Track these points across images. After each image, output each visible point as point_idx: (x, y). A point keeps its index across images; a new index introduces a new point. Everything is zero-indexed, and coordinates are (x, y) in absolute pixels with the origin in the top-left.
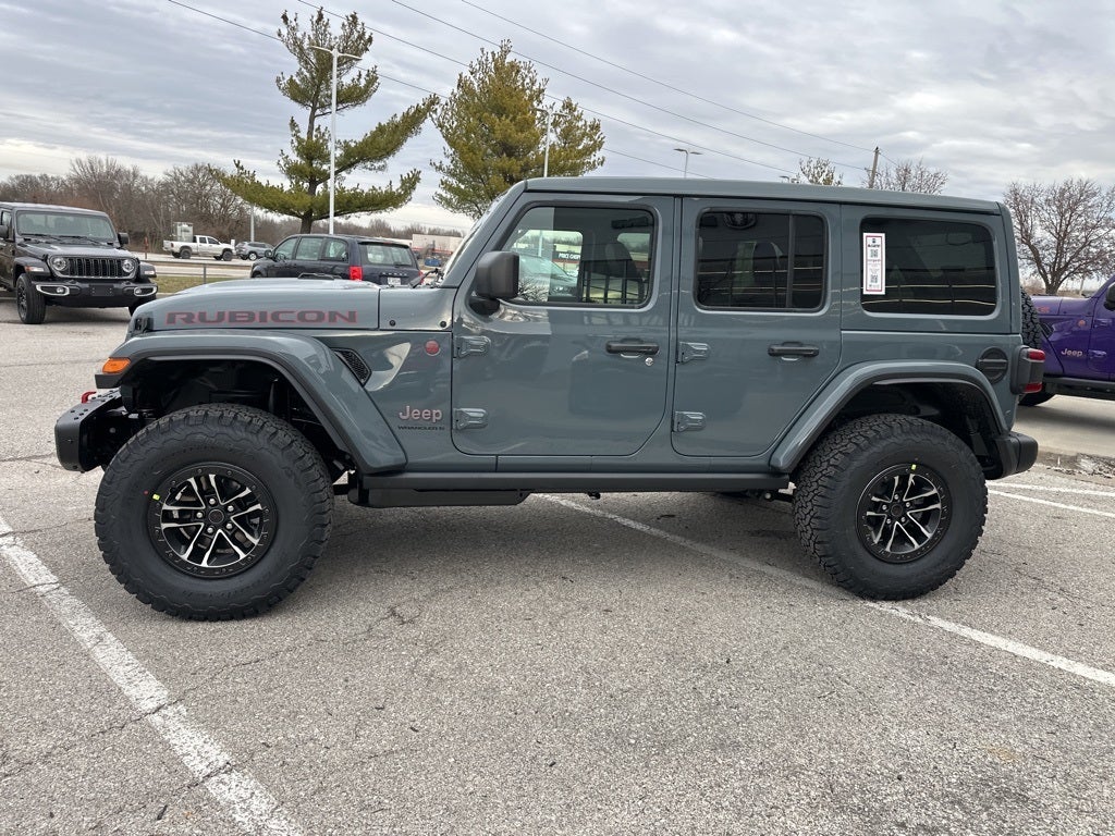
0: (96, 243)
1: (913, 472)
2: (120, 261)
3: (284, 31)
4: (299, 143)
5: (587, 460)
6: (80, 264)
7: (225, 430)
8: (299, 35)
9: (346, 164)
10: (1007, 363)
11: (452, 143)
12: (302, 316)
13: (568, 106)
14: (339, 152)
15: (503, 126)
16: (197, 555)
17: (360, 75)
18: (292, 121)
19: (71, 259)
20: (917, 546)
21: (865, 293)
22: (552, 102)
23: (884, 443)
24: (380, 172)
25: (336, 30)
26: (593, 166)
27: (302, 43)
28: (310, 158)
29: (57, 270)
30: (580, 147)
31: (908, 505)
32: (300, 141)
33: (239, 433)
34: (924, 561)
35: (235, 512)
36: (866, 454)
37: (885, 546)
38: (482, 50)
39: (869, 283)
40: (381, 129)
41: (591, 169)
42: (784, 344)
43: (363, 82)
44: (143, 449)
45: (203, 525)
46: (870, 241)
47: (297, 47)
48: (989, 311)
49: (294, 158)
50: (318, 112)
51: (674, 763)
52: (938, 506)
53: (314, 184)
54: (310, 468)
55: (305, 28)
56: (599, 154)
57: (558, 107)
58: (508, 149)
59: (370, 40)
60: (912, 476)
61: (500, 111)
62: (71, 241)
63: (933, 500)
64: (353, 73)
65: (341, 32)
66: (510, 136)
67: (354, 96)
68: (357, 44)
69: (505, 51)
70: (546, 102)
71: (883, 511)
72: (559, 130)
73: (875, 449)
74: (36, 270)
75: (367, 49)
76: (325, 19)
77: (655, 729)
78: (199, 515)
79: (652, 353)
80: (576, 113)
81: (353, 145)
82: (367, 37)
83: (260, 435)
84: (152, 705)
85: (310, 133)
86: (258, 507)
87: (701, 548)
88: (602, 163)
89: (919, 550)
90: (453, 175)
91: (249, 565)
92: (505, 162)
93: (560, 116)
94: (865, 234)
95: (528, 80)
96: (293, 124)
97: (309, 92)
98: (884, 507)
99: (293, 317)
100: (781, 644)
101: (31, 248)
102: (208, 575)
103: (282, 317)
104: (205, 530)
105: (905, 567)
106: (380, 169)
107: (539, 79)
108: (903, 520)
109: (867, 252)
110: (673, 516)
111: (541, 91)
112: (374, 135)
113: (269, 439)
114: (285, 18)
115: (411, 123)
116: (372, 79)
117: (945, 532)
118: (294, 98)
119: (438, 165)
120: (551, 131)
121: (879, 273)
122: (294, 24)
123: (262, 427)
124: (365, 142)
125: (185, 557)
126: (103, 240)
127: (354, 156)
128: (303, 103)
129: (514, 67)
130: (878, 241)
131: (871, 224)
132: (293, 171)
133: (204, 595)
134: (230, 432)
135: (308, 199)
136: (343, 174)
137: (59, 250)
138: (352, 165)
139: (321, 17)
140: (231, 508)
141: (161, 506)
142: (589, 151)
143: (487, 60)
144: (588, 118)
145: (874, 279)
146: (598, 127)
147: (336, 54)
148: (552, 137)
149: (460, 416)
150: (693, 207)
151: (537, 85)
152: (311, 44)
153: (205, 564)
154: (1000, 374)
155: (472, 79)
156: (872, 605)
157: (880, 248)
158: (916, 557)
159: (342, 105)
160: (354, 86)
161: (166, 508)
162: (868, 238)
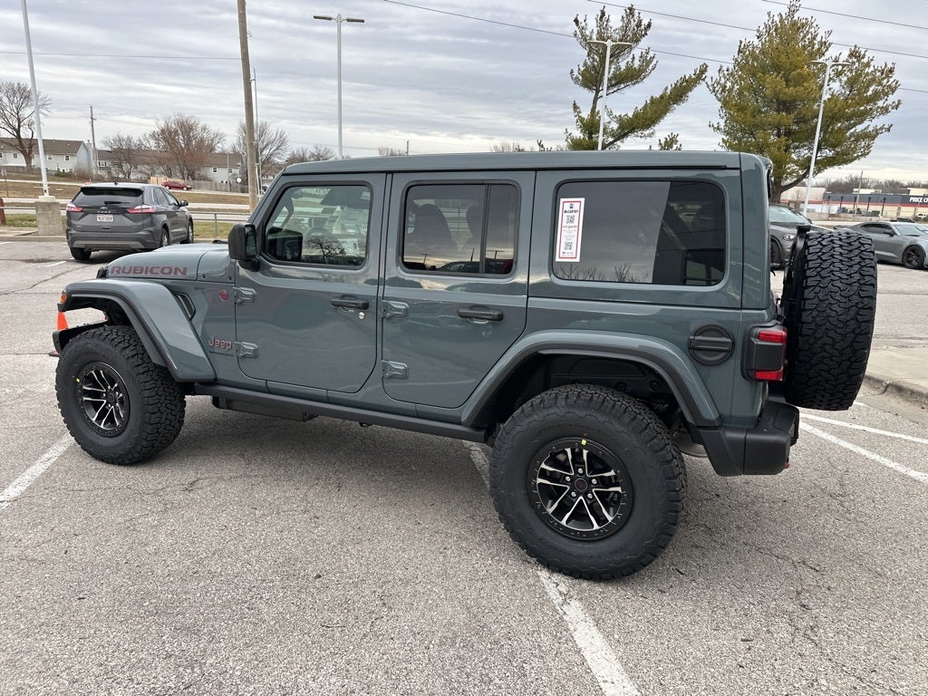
1: (585, 447)
3: (578, 32)
4: (582, 121)
5: (323, 393)
8: (588, 33)
9: (621, 134)
10: (733, 343)
11: (725, 104)
12: (162, 270)
13: (855, 54)
14: (615, 126)
15: (773, 82)
16: (99, 419)
17: (634, 58)
18: (575, 104)
20: (596, 527)
21: (557, 259)
24: (648, 139)
25: (616, 22)
26: (885, 110)
27: (591, 38)
30: (870, 93)
31: (594, 481)
32: (581, 119)
34: (602, 544)
37: (561, 518)
38: (769, 14)
39: (562, 250)
40: (653, 101)
41: (882, 113)
42: (471, 308)
43: (637, 64)
45: (105, 401)
46: (567, 207)
47: (586, 42)
48: (713, 281)
49: (578, 134)
52: (619, 489)
55: (592, 26)
56: (892, 99)
57: (843, 58)
58: (785, 105)
59: (649, 26)
60: (585, 452)
61: (777, 67)
64: (629, 58)
65: (621, 24)
66: (781, 91)
67: (631, 76)
68: (635, 31)
69: (793, 10)
70: (830, 54)
71: (566, 482)
72: (845, 79)
75: (646, 34)
76: (606, 16)
78: (104, 394)
80: (865, 60)
81: (626, 118)
82: (645, 22)
85: (592, 112)
86: (122, 394)
88: (897, 107)
89: (597, 531)
90: (730, 134)
91: (120, 432)
92: (787, 119)
93: (845, 65)
94: (562, 200)
95: (809, 37)
96: (575, 107)
97: (591, 79)
98: (568, 479)
102: (103, 433)
103: (154, 271)
104: (106, 404)
105: (580, 545)
106: (650, 135)
107: (821, 33)
108: (590, 495)
109: (563, 219)
111: (824, 45)
112: (645, 107)
113: (121, 352)
114: (576, 21)
115: (679, 93)
116: (647, 60)
118: (584, 85)
119: (716, 126)
121: (574, 240)
122: (583, 24)
124: (636, 115)
125: (94, 419)
127: (629, 127)
128: (590, 88)
129: (797, 27)
130: (576, 206)
136: (618, 143)
138: (625, 135)
139: (603, 14)
140: (117, 393)
141: (82, 386)
142: (876, 96)
143: (773, 22)
145: (569, 246)
146: (891, 71)
147: (609, 43)
148: (835, 88)
149: (239, 348)
150: (401, 182)
151: (818, 38)
152: (597, 39)
153: (102, 426)
154: (722, 355)
155: (756, 42)
156: (544, 574)
157: (577, 214)
158: (592, 538)
159: (622, 86)
160: (629, 68)
161: (85, 388)
162: (565, 204)
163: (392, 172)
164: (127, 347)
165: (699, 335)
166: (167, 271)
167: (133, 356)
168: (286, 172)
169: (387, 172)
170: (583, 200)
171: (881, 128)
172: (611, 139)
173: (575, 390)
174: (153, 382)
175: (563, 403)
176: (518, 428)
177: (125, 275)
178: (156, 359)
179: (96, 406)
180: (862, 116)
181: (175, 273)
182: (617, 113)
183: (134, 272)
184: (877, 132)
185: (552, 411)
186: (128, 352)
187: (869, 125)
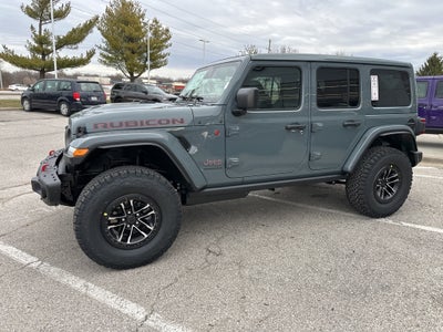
1: (391, 168)
4: (35, 37)
7: (139, 179)
9: (60, 45)
10: (415, 124)
11: (106, 37)
12: (160, 122)
13: (155, 21)
14: (56, 41)
15: (129, 30)
16: (125, 239)
17: (63, 6)
18: (32, 26)
20: (391, 196)
21: (372, 99)
22: (149, 19)
23: (383, 158)
26: (167, 47)
28: (41, 44)
30: (161, 39)
31: (387, 181)
32: (36, 35)
33: (145, 179)
34: (393, 201)
35: (140, 216)
37: (381, 197)
39: (373, 95)
40: (74, 30)
42: (348, 122)
43: (64, 9)
44: (99, 193)
45: (125, 224)
46: (373, 79)
48: (409, 104)
49: (33, 43)
50: (43, 22)
52: (398, 180)
53: (44, 55)
56: (169, 42)
57: (151, 22)
58: (131, 39)
61: (126, 22)
63: (396, 178)
64: (60, 4)
66: (132, 34)
67: (60, 15)
70: (146, 19)
71: (380, 184)
72: (152, 31)
78: (124, 220)
80: (159, 24)
81: (62, 37)
85: (40, 32)
86: (153, 212)
88: (171, 45)
92: (131, 45)
93: (152, 25)
94: (371, 76)
95: (137, 10)
96: (32, 28)
97: (37, 13)
99: (156, 122)
103: (151, 123)
105: (388, 204)
107: (142, 10)
109: (372, 84)
111: (143, 15)
117: (400, 189)
120: (149, 32)
121: (376, 92)
124: (68, 36)
125: (120, 240)
130: (376, 79)
131: (373, 72)
132: (33, 50)
135: (43, 62)
136: (59, 50)
138: (62, 47)
141: (108, 218)
142: (166, 40)
144: (164, 27)
145: (375, 94)
146: (168, 30)
148: (150, 34)
150: (316, 66)
153: (129, 243)
157: (376, 83)
160: (60, 11)
161: (110, 218)
163: (310, 62)
165: (410, 123)
166: (164, 122)
170: (377, 76)
171: (166, 54)
177: (113, 129)
179: (118, 230)
180: (160, 48)
181: (173, 123)
183: (127, 126)
187: (162, 53)
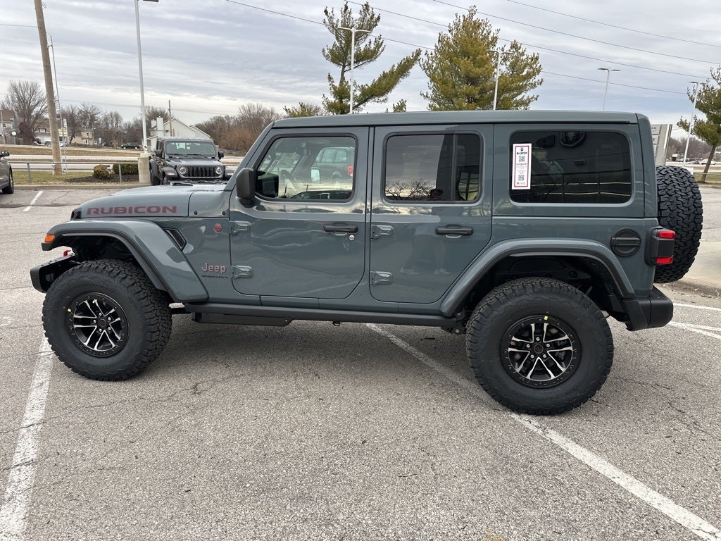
0: (205, 158)
1: (546, 321)
2: (214, 168)
3: (327, 21)
4: (334, 89)
5: (315, 301)
6: (193, 171)
7: (98, 275)
8: (335, 21)
9: (363, 100)
10: (640, 241)
11: (433, 79)
12: (149, 210)
13: (515, 46)
14: (358, 93)
15: (465, 64)
16: (92, 343)
17: (370, 42)
18: (329, 76)
19: (188, 167)
20: (553, 377)
21: (513, 188)
22: (502, 46)
23: (518, 299)
24: (383, 103)
25: (356, 16)
26: (534, 86)
27: (337, 25)
28: (341, 99)
29: (182, 174)
30: (525, 73)
31: (548, 345)
32: (334, 88)
33: (105, 277)
34: (559, 389)
35: (112, 320)
36: (503, 306)
37: (527, 374)
38: (456, 15)
39: (517, 181)
40: (385, 75)
41: (532, 88)
42: (447, 227)
43: (373, 46)
44: (60, 284)
45: (96, 327)
46: (518, 150)
47: (334, 28)
48: (626, 200)
49: (332, 99)
50: (347, 68)
51: (259, 503)
52: (570, 348)
54: (143, 298)
55: (338, 16)
56: (538, 78)
57: (507, 48)
58: (472, 80)
59: (379, 18)
60: (546, 325)
61: (466, 54)
62: (192, 157)
63: (567, 343)
64: (367, 42)
65: (359, 16)
66: (470, 70)
67: (367, 56)
68: (370, 22)
69: (472, 13)
70: (499, 45)
71: (526, 349)
72: (508, 63)
73: (510, 303)
74: (170, 174)
75: (377, 25)
76: (349, 9)
77: (269, 480)
78: (95, 321)
79: (355, 231)
80: (520, 51)
81: (367, 87)
82: (376, 16)
83: (116, 279)
84: (29, 423)
85: (341, 82)
86: (119, 319)
87: (432, 363)
88: (541, 83)
89: (554, 380)
90: (434, 100)
91: (117, 351)
93: (509, 54)
94: (514, 145)
95: (485, 32)
96: (330, 78)
97: (339, 57)
98: (528, 346)
99: (145, 210)
100: (415, 435)
101: (173, 163)
102: (97, 355)
103: (140, 210)
104: (97, 329)
105: (542, 391)
106: (384, 101)
107: (493, 30)
108: (545, 356)
109: (516, 158)
110: (434, 339)
111: (495, 39)
112: (380, 79)
113: (120, 281)
114: (326, 12)
115: (404, 69)
116: (378, 45)
117: (576, 369)
118: (333, 61)
119: (425, 94)
120: (502, 64)
121: (525, 174)
122: (331, 15)
123: (118, 274)
124: (374, 85)
125: (86, 344)
126: (210, 156)
127: (370, 93)
128: (338, 64)
129: (477, 25)
130: (525, 149)
131: (519, 137)
132: (331, 107)
133: (94, 366)
134: (101, 276)
136: (361, 106)
137: (184, 162)
138: (366, 100)
139: (346, 8)
140: (109, 319)
141: (73, 315)
142: (529, 76)
143: (459, 21)
144: (529, 53)
145: (521, 178)
146: (537, 58)
147: (354, 30)
148: (503, 69)
149: (235, 271)
150: (382, 133)
151: (491, 35)
152: (342, 26)
153: (95, 349)
154: (633, 249)
155: (449, 35)
156: (515, 416)
157: (526, 156)
158: (552, 385)
159: (361, 63)
160: (367, 50)
161: (75, 316)
162: (517, 148)
163: (374, 126)
164: (125, 278)
165: (619, 236)
166: (154, 210)
167: (133, 284)
168: (275, 126)
169: (370, 126)
170: (530, 145)
171: (532, 98)
172: (356, 104)
173: (536, 281)
174: (152, 305)
175: (531, 291)
176: (496, 313)
177: (103, 215)
178: (158, 286)
179: (86, 332)
180: (520, 90)
181: (164, 211)
182: (360, 83)
183: (116, 212)
184: (529, 100)
185: (523, 298)
186: (128, 281)
187: (525, 95)
